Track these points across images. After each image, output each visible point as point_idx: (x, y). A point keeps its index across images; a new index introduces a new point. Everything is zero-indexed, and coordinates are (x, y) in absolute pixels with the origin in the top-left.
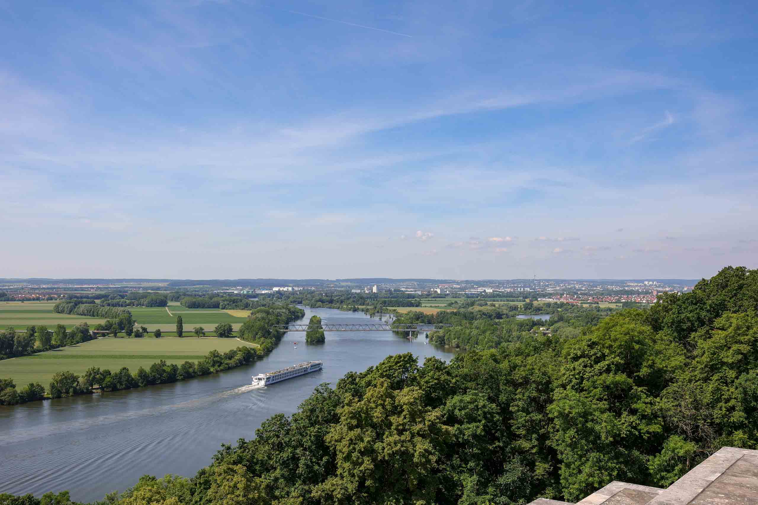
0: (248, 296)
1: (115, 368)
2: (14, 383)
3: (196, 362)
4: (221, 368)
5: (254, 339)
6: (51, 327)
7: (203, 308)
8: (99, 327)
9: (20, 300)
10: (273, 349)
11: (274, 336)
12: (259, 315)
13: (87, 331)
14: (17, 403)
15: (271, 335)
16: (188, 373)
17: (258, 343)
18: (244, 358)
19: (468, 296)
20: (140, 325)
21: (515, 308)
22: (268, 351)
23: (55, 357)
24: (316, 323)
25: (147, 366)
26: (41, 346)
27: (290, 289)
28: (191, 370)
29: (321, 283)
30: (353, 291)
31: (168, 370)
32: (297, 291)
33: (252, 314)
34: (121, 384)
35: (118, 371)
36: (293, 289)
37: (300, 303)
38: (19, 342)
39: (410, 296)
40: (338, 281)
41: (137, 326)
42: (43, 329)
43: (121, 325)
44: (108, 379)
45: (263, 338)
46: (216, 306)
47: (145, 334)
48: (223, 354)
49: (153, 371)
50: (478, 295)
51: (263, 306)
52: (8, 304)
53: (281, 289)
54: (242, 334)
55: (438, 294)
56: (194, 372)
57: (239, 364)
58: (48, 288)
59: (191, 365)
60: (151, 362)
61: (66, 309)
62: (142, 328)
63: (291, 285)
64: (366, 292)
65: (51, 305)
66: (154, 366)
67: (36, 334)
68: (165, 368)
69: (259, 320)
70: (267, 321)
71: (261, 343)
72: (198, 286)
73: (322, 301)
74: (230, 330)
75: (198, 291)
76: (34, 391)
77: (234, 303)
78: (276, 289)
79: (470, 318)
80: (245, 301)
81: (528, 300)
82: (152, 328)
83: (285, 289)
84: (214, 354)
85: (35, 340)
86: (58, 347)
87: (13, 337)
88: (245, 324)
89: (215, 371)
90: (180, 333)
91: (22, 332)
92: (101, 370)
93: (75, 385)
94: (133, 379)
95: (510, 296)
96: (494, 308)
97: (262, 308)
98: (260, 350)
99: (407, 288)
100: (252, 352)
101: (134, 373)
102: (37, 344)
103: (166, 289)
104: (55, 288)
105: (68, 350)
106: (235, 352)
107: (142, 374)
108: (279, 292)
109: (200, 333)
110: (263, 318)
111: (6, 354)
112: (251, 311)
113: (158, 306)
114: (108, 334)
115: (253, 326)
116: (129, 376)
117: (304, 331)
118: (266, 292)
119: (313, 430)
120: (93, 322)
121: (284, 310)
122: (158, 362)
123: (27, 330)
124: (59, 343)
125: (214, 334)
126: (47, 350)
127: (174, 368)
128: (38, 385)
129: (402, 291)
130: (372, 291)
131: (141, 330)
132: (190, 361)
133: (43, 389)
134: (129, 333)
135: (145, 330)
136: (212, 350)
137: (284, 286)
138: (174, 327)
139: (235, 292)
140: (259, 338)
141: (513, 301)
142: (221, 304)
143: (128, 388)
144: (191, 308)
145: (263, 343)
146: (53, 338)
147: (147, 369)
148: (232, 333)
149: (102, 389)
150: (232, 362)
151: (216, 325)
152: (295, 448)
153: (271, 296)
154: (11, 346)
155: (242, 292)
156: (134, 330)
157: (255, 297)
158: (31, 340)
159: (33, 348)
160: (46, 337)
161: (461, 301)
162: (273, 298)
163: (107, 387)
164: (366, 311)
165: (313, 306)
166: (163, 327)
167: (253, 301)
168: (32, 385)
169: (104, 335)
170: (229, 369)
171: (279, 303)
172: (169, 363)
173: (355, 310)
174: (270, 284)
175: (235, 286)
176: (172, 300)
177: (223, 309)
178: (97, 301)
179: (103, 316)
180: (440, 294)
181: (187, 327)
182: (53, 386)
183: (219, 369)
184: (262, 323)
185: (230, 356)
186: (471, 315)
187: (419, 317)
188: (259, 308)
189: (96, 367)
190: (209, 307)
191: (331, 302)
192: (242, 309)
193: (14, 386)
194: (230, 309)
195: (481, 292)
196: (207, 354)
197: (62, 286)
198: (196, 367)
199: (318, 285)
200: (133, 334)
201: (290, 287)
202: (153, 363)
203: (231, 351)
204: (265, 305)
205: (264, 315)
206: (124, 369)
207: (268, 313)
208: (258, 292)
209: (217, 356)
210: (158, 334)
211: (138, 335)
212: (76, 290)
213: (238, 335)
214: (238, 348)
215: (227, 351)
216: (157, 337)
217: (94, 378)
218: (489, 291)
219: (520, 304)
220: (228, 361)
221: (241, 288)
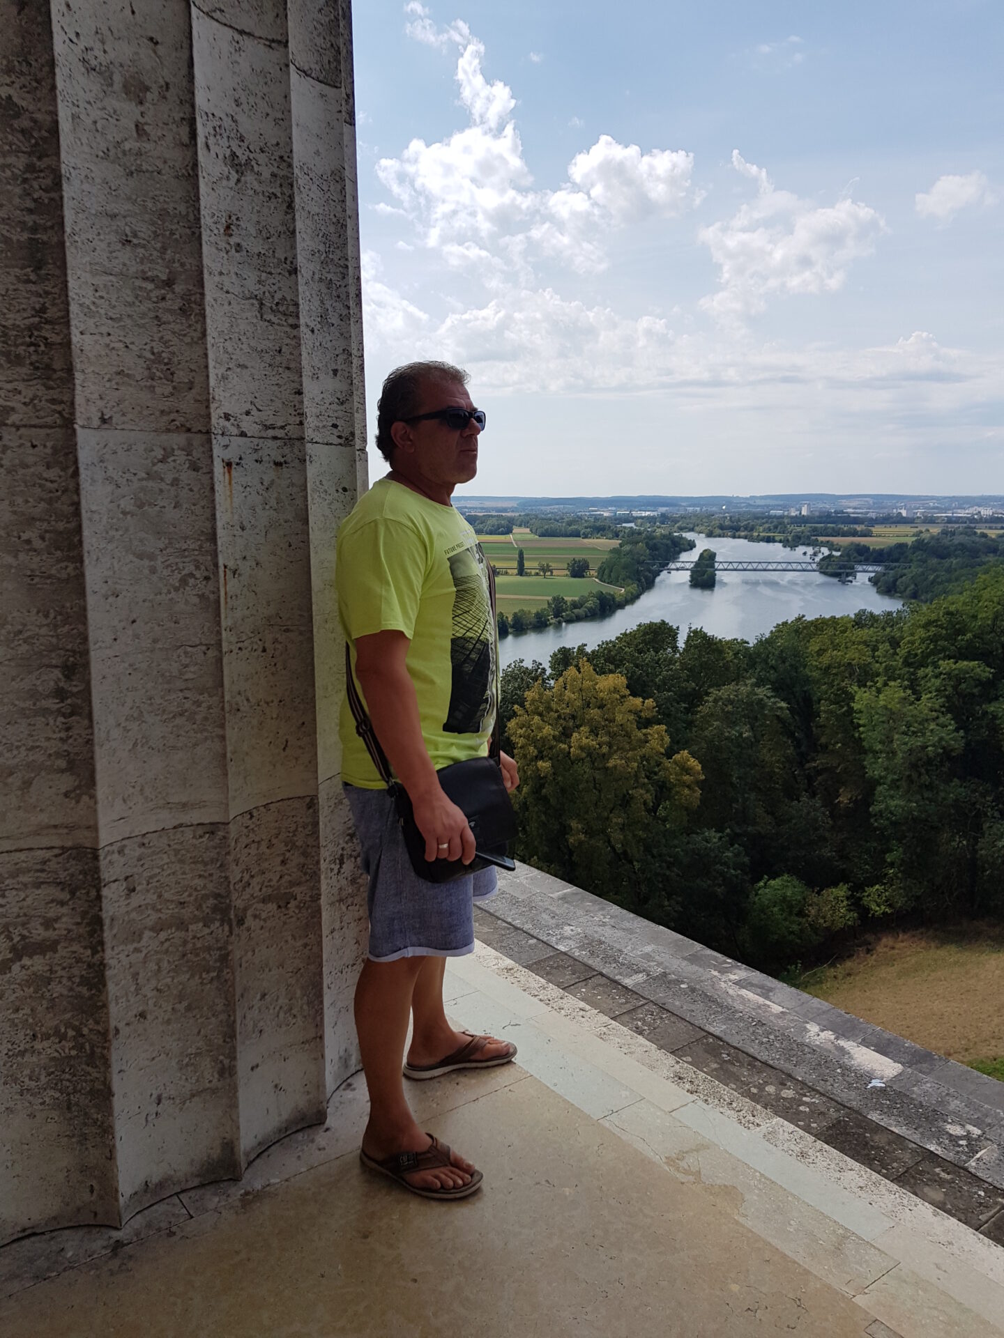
0: (621, 520)
3: (532, 610)
4: (566, 618)
5: (616, 581)
7: (556, 536)
17: (620, 586)
19: (950, 521)
24: (707, 559)
30: (772, 512)
33: (621, 544)
39: (856, 521)
45: (628, 580)
46: (575, 534)
48: (570, 602)
50: (966, 519)
53: (669, 510)
54: (601, 574)
55: (903, 518)
64: (792, 514)
69: (627, 555)
72: (556, 506)
73: (724, 528)
74: (586, 566)
77: (601, 529)
78: (661, 510)
79: (944, 554)
80: (615, 527)
83: (674, 510)
84: (558, 600)
88: (608, 558)
89: (556, 623)
98: (621, 595)
103: (514, 510)
106: (587, 598)
112: (620, 541)
113: (503, 533)
115: (616, 563)
117: (688, 569)
118: (647, 513)
125: (565, 572)
129: (847, 512)
130: (800, 513)
136: (557, 596)
137: (674, 506)
138: (514, 563)
139: (606, 514)
140: (624, 580)
142: (583, 531)
144: (543, 536)
148: (588, 571)
151: (569, 560)
153: (654, 520)
155: (614, 514)
157: (630, 521)
162: (655, 523)
165: (709, 535)
167: (625, 528)
170: (576, 619)
171: (662, 530)
173: (769, 541)
174: (653, 502)
175: (607, 506)
177: (584, 538)
180: (906, 517)
183: (562, 619)
184: (629, 560)
185: (579, 603)
186: (946, 551)
190: (566, 535)
191: (737, 528)
192: (609, 538)
194: (592, 538)
198: (532, 615)
203: (581, 597)
208: (635, 514)
209: (562, 604)
213: (595, 575)
214: (593, 592)
215: (576, 597)
221: (614, 508)
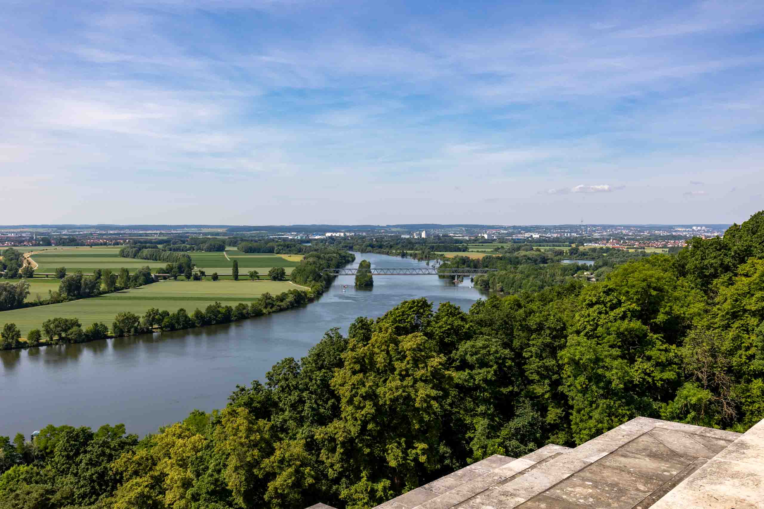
0: (302, 241)
1: (173, 309)
2: (79, 323)
3: (249, 304)
4: (274, 309)
5: (305, 283)
6: (115, 270)
7: (258, 252)
8: (161, 271)
9: (88, 245)
10: (323, 292)
11: (325, 280)
12: (311, 260)
13: (149, 274)
14: (83, 341)
15: (322, 279)
16: (242, 314)
17: (309, 286)
18: (295, 299)
19: (515, 241)
20: (199, 269)
21: (561, 253)
22: (319, 294)
23: (119, 298)
24: (365, 267)
25: (203, 307)
26: (106, 288)
27: (342, 234)
28: (245, 311)
29: (371, 229)
30: (403, 236)
31: (223, 311)
32: (348, 237)
33: (305, 258)
34: (179, 324)
35: (176, 312)
36: (345, 235)
37: (351, 248)
38: (86, 284)
39: (457, 241)
40: (388, 226)
41: (196, 270)
42: (108, 272)
43: (181, 269)
44: (166, 320)
45: (313, 282)
46: (271, 251)
47: (203, 277)
48: (275, 297)
49: (208, 313)
50: (524, 240)
51: (316, 250)
52: (77, 249)
53: (334, 235)
54: (294, 279)
55: (486, 240)
56: (247, 313)
57: (290, 307)
58: (114, 234)
59: (244, 307)
60: (207, 304)
61: (130, 253)
62: (200, 271)
63: (343, 231)
64: (416, 237)
65: (116, 250)
66: (209, 308)
67: (102, 277)
68: (220, 309)
69: (310, 265)
70: (318, 265)
71: (311, 286)
72: (255, 232)
73: (372, 246)
74: (283, 273)
75: (255, 236)
76: (98, 330)
77: (288, 247)
78: (328, 234)
79: (516, 262)
80: (298, 246)
81: (574, 246)
82: (209, 271)
83: (338, 235)
84: (266, 297)
85: (101, 283)
86: (122, 289)
87: (80, 280)
88: (297, 268)
89: (267, 313)
90: (236, 277)
91: (89, 276)
92: (160, 311)
93: (136, 325)
94: (190, 320)
95: (557, 241)
96: (538, 253)
97: (315, 253)
98: (310, 293)
99: (455, 233)
100: (303, 294)
101: (191, 314)
102: (103, 286)
103: (224, 234)
104: (121, 234)
105: (132, 292)
106: (287, 294)
107: (198, 314)
108: (331, 238)
109: (254, 276)
110: (314, 263)
111: (74, 295)
112: (304, 256)
113: (217, 251)
114: (169, 277)
115: (304, 270)
116: (186, 317)
117: (353, 274)
118: (319, 237)
119: (319, 375)
120: (156, 266)
121: (335, 255)
122: (213, 303)
123: (94, 273)
124: (123, 285)
125: (268, 278)
126: (112, 292)
127: (229, 309)
128: (102, 325)
129: (450, 236)
130: (421, 237)
131: (199, 274)
132: (244, 303)
133: (106, 329)
134: (188, 277)
135: (203, 273)
136: (265, 292)
137: (336, 232)
138: (229, 271)
139: (290, 238)
140: (310, 281)
141: (559, 246)
142: (276, 249)
143: (185, 328)
144: (248, 252)
145: (313, 286)
146: (118, 281)
147: (203, 311)
148: (285, 276)
149: (161, 328)
150: (283, 304)
151: (270, 269)
152: (302, 391)
153: (324, 242)
154: (78, 287)
155: (296, 237)
156: (193, 273)
157: (308, 242)
158: (97, 283)
159: (99, 290)
160: (112, 280)
161: (507, 246)
162: (325, 243)
163: (166, 327)
164: (414, 256)
165: (363, 251)
166: (220, 271)
167: (306, 246)
168: (96, 325)
169: (165, 278)
170: (281, 310)
171: (331, 248)
172: (224, 304)
173: (404, 255)
174: (322, 229)
175: (289, 232)
176: (230, 245)
177: (277, 253)
178: (160, 246)
179: (164, 260)
180: (488, 240)
181: (242, 271)
182: (115, 326)
183: (271, 310)
184: (313, 268)
185: (282, 298)
186: (517, 260)
187: (465, 261)
188: (311, 253)
189: (156, 308)
190: (264, 252)
191: (381, 247)
192: (296, 254)
193: (79, 326)
194: (284, 254)
195: (528, 238)
196: (259, 296)
197: (128, 231)
198: (249, 308)
199: (369, 231)
200: (192, 277)
201: (342, 232)
202: (209, 305)
203: (283, 293)
204: (318, 250)
205: (315, 259)
206: (182, 310)
207: (319, 257)
208: (311, 237)
209: (269, 299)
210: (215, 277)
211: (197, 278)
212: (141, 236)
213: (291, 279)
214: (290, 290)
215: (279, 293)
216: (214, 280)
217: (154, 319)
218: (536, 236)
219: (566, 249)
220: (279, 303)
221: (295, 233)
